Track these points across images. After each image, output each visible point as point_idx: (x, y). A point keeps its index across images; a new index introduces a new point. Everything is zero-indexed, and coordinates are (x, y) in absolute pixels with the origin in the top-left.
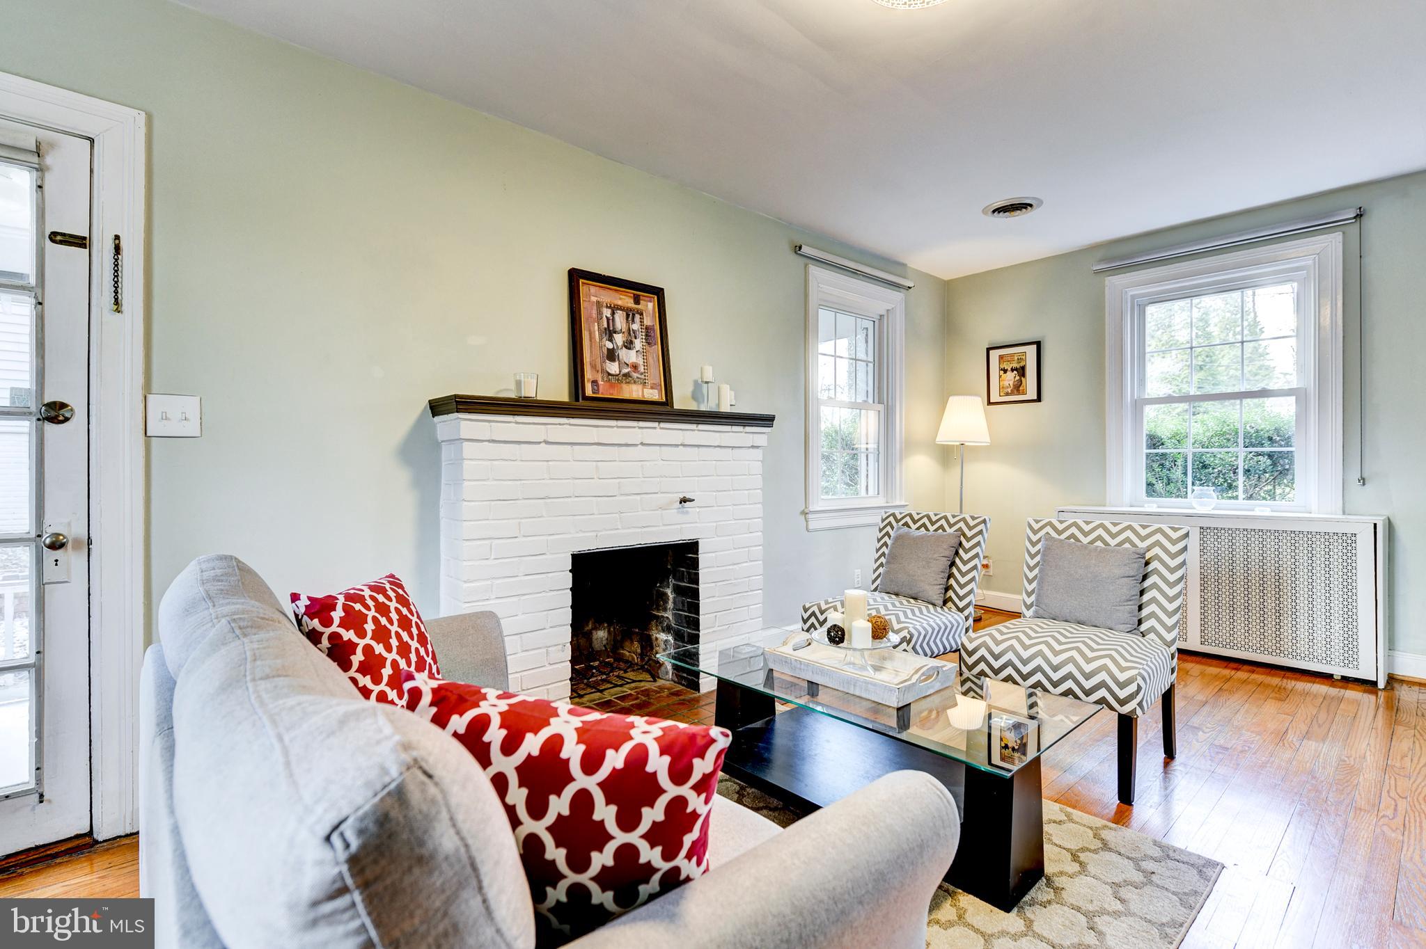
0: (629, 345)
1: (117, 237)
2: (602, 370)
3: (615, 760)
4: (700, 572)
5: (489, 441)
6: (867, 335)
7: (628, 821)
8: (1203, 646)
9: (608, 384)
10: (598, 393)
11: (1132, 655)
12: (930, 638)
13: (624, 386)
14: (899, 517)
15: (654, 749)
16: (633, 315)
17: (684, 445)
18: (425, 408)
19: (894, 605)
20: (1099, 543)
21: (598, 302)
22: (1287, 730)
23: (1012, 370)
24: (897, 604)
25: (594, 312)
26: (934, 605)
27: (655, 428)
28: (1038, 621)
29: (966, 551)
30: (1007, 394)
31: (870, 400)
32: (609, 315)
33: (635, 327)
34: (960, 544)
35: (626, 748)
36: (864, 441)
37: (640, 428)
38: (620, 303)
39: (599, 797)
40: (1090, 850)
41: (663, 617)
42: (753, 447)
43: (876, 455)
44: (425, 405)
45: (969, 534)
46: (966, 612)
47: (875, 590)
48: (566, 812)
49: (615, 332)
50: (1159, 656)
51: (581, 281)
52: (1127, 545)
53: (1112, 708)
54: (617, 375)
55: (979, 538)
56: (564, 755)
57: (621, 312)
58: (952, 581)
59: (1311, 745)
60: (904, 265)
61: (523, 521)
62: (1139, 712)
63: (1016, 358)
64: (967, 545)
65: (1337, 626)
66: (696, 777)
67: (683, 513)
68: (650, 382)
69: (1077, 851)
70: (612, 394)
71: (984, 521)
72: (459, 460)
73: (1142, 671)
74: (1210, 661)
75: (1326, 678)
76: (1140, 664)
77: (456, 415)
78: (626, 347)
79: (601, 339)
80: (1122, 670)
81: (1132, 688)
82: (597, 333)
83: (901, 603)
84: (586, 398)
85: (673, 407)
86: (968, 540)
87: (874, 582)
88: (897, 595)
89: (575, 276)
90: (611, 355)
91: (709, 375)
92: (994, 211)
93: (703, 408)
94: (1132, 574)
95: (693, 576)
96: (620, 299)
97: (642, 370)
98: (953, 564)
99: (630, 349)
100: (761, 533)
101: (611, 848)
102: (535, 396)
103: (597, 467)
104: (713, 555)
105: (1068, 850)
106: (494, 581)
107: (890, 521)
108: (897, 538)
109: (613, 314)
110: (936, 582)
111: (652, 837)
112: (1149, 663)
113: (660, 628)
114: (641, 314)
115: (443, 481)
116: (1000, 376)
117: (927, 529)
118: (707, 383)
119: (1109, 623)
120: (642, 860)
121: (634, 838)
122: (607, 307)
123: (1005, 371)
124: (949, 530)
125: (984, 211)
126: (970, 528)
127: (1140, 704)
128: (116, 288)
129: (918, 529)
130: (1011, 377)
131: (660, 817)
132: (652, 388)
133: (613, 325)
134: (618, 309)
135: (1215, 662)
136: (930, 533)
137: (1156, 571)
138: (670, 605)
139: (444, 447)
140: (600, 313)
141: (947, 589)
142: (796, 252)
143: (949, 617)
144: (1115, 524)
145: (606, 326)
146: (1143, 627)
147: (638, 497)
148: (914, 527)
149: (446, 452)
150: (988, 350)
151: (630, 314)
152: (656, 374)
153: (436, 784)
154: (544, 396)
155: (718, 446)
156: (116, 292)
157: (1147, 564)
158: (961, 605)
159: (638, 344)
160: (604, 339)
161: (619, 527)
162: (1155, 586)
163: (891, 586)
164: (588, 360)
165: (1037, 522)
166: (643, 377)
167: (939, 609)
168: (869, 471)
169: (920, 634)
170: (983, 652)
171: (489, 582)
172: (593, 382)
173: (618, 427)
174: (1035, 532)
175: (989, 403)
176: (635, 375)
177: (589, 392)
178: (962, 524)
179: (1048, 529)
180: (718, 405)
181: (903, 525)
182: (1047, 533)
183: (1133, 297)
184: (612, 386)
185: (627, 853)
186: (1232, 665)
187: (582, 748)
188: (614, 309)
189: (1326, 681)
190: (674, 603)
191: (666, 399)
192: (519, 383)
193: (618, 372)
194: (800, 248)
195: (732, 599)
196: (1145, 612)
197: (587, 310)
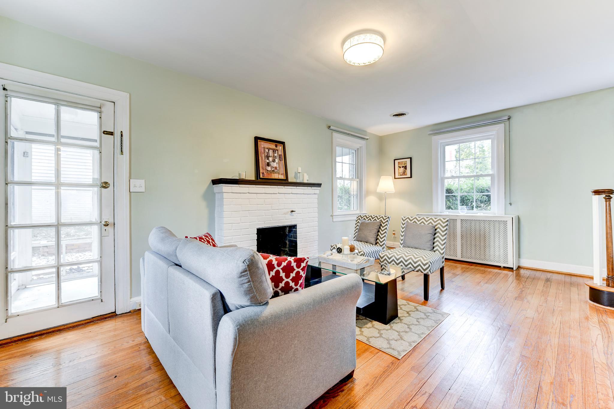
0: (274, 161)
1: (122, 132)
2: (265, 169)
3: (284, 264)
4: (297, 235)
5: (231, 193)
6: (353, 155)
7: (287, 276)
8: (462, 258)
9: (267, 174)
10: (264, 177)
11: (429, 257)
12: (371, 254)
13: (272, 174)
14: (362, 216)
15: (293, 261)
16: (275, 151)
17: (292, 194)
18: (210, 182)
19: (360, 244)
20: (422, 224)
21: (264, 147)
22: (481, 282)
23: (402, 167)
24: (361, 244)
25: (263, 150)
26: (372, 244)
27: (283, 188)
28: (403, 248)
29: (383, 227)
30: (401, 175)
31: (355, 178)
32: (267, 151)
33: (276, 155)
34: (381, 225)
35: (287, 261)
36: (352, 191)
37: (278, 188)
38: (271, 147)
39: (281, 271)
40: (412, 311)
41: (285, 250)
42: (314, 194)
43: (356, 196)
44: (210, 181)
45: (384, 222)
46: (383, 247)
47: (355, 240)
48: (274, 275)
49: (269, 157)
50: (437, 257)
51: (258, 140)
52: (430, 224)
53: (422, 272)
54: (270, 171)
55: (387, 223)
56: (273, 263)
57: (271, 150)
58: (378, 237)
59: (487, 285)
60: (366, 131)
61: (242, 218)
62: (429, 273)
63: (404, 163)
64: (383, 225)
65: (502, 251)
66: (302, 267)
67: (292, 215)
68: (281, 173)
69: (409, 311)
70: (269, 177)
71: (389, 217)
72: (222, 199)
73: (430, 261)
74: (464, 263)
75: (499, 267)
76: (430, 259)
77: (221, 185)
78: (273, 162)
79: (265, 159)
80: (425, 260)
81: (427, 266)
82: (264, 157)
83: (362, 244)
84: (260, 178)
85: (288, 181)
86: (384, 223)
87: (354, 238)
88: (361, 241)
89: (257, 139)
90: (268, 164)
91: (300, 170)
92: (393, 116)
93: (298, 181)
94: (431, 233)
95: (295, 236)
96: (271, 146)
97: (278, 169)
98: (379, 231)
99: (274, 162)
100: (317, 222)
101: (284, 282)
102: (244, 178)
103: (264, 201)
104: (302, 229)
105: (406, 311)
106: (233, 237)
107: (360, 217)
108: (361, 223)
109: (269, 151)
110: (373, 237)
111: (293, 280)
112: (433, 259)
113: (284, 254)
114: (278, 151)
115: (216, 205)
116: (399, 169)
117: (371, 220)
118: (299, 173)
119: (424, 248)
120: (290, 285)
121: (289, 280)
122: (267, 149)
123: (400, 167)
124: (378, 221)
125: (390, 116)
126: (384, 220)
127: (430, 270)
128: (122, 147)
129: (368, 220)
130: (402, 169)
131: (294, 276)
132: (281, 175)
133: (269, 154)
134: (270, 149)
135: (465, 263)
136: (371, 222)
137: (438, 232)
138: (288, 246)
139: (217, 195)
140: (264, 151)
141: (377, 240)
142: (328, 128)
143: (377, 248)
144: (435, 218)
145: (266, 155)
146: (435, 249)
147: (277, 210)
148: (367, 220)
149: (217, 196)
150: (394, 160)
151: (274, 151)
152: (282, 170)
153: (258, 256)
154: (248, 178)
155: (303, 194)
156: (122, 149)
157: (436, 230)
158: (381, 244)
159: (277, 160)
160: (266, 159)
161: (272, 220)
162: (438, 236)
163: (359, 239)
164: (261, 166)
165: (404, 217)
166: (278, 171)
167: (374, 245)
168: (354, 201)
169: (367, 253)
170: (386, 257)
171: (231, 237)
172: (263, 173)
173: (271, 188)
174: (404, 221)
175: (395, 178)
176: (276, 171)
177: (261, 177)
178: (382, 219)
179: (408, 220)
180: (303, 180)
181: (363, 219)
182: (407, 221)
183: (441, 143)
184: (269, 174)
185: (287, 283)
186: (471, 264)
187: (277, 262)
188: (269, 149)
189: (498, 268)
190: (289, 245)
191: (286, 178)
192: (240, 174)
193: (270, 170)
194: (330, 127)
195: (308, 244)
196: (435, 245)
197: (261, 149)
